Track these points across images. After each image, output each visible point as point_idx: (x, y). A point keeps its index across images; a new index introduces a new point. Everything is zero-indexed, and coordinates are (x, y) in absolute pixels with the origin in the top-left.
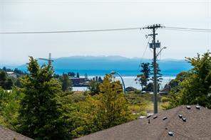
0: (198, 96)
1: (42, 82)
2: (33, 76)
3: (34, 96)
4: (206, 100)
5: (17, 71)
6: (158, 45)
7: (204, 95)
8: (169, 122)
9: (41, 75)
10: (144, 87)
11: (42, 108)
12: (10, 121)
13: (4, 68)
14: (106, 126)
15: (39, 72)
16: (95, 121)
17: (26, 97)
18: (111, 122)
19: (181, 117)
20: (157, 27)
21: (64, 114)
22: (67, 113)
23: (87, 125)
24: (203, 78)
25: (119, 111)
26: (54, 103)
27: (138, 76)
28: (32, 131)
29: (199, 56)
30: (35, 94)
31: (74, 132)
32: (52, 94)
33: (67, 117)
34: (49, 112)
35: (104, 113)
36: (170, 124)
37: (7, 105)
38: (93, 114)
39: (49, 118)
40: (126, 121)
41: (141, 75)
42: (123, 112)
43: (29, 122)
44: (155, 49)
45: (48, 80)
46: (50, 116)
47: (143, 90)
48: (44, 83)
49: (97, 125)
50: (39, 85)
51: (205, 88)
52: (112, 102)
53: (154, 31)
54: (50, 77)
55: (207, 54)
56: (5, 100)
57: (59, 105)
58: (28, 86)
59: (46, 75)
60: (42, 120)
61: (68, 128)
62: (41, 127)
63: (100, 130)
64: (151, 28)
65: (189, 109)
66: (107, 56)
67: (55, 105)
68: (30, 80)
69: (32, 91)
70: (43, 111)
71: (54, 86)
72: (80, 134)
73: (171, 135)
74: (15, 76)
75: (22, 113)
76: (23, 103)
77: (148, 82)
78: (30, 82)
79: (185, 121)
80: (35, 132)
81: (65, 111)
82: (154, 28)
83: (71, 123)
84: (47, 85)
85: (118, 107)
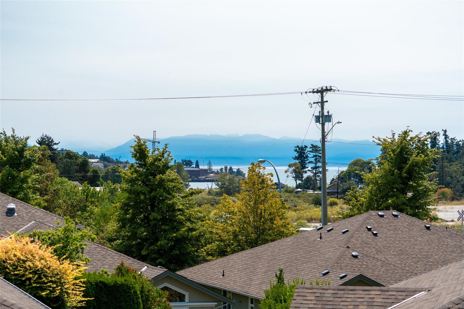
0: (392, 197)
1: (154, 175)
2: (141, 166)
3: (142, 197)
4: (404, 204)
5: (104, 158)
6: (328, 118)
7: (401, 196)
8: (352, 237)
9: (152, 164)
10: (299, 182)
11: (154, 215)
12: (102, 235)
13: (85, 154)
14: (253, 244)
15: (150, 160)
16: (235, 235)
17: (128, 198)
18: (259, 237)
19: (369, 230)
20: (327, 90)
21: (188, 224)
22: (192, 222)
23: (222, 241)
24: (400, 169)
25: (272, 220)
26: (172, 208)
27: (290, 166)
28: (140, 250)
29: (393, 135)
30: (144, 194)
31: (202, 252)
32: (170, 194)
33: (192, 230)
34: (164, 220)
35: (249, 223)
36: (353, 240)
37: (96, 210)
38: (232, 225)
39: (165, 231)
40: (281, 235)
41: (295, 164)
42: (278, 222)
43: (134, 236)
44: (323, 125)
45: (163, 173)
46: (167, 228)
47: (297, 187)
48: (158, 177)
49: (239, 241)
50: (149, 180)
51: (403, 183)
52: (261, 207)
53: (322, 97)
54: (166, 167)
55: (406, 133)
56: (92, 203)
57: (180, 210)
58: (132, 181)
59: (161, 164)
60: (154, 233)
61: (193, 246)
62: (152, 244)
63: (243, 249)
64: (318, 92)
65: (382, 216)
66: (241, 135)
67: (174, 210)
68: (136, 171)
69: (139, 189)
70: (155, 219)
71: (172, 181)
72: (212, 255)
73: (356, 257)
74: (101, 165)
75: (123, 222)
76: (125, 207)
77: (305, 176)
78: (135, 175)
79: (375, 235)
80: (144, 253)
81: (189, 220)
82: (322, 91)
83: (198, 239)
84: (162, 181)
85: (270, 214)
